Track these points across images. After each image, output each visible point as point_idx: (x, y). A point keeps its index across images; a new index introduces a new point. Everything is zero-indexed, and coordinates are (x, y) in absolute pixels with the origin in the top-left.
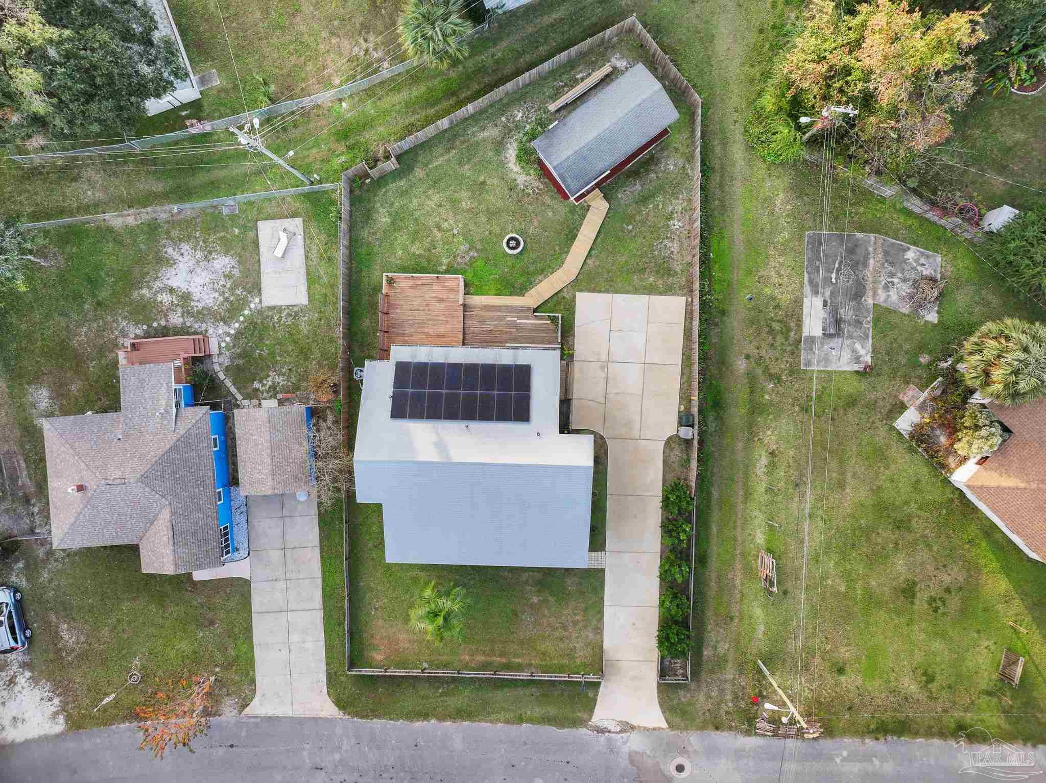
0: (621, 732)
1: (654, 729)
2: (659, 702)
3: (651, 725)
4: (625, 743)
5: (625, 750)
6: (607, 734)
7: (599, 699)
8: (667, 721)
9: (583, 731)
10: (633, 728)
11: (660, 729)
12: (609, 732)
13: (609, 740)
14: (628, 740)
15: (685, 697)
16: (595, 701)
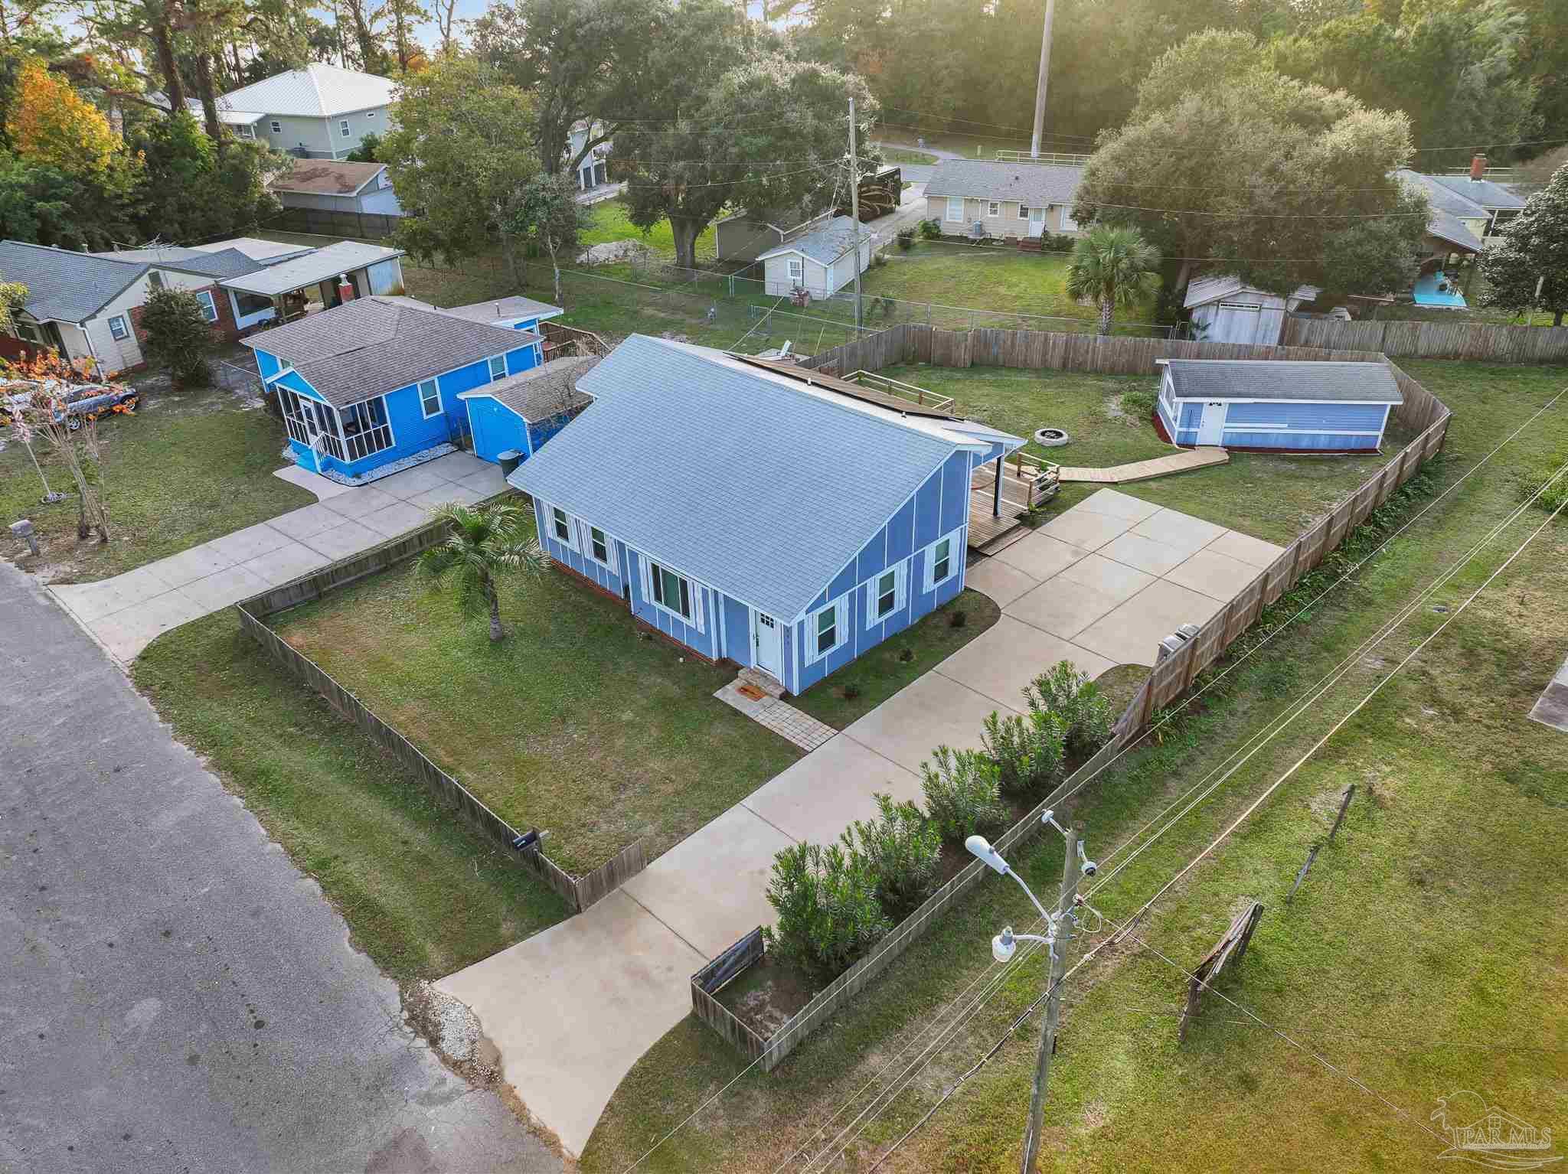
0: (456, 1065)
1: (537, 1132)
2: (631, 1074)
3: (540, 1111)
4: (428, 1100)
5: (408, 1116)
6: (421, 1042)
7: (511, 952)
8: (595, 1137)
9: (389, 989)
10: (493, 1079)
11: (551, 1142)
12: (434, 1042)
13: (408, 1059)
14: (447, 1099)
15: (709, 1117)
16: (499, 946)
